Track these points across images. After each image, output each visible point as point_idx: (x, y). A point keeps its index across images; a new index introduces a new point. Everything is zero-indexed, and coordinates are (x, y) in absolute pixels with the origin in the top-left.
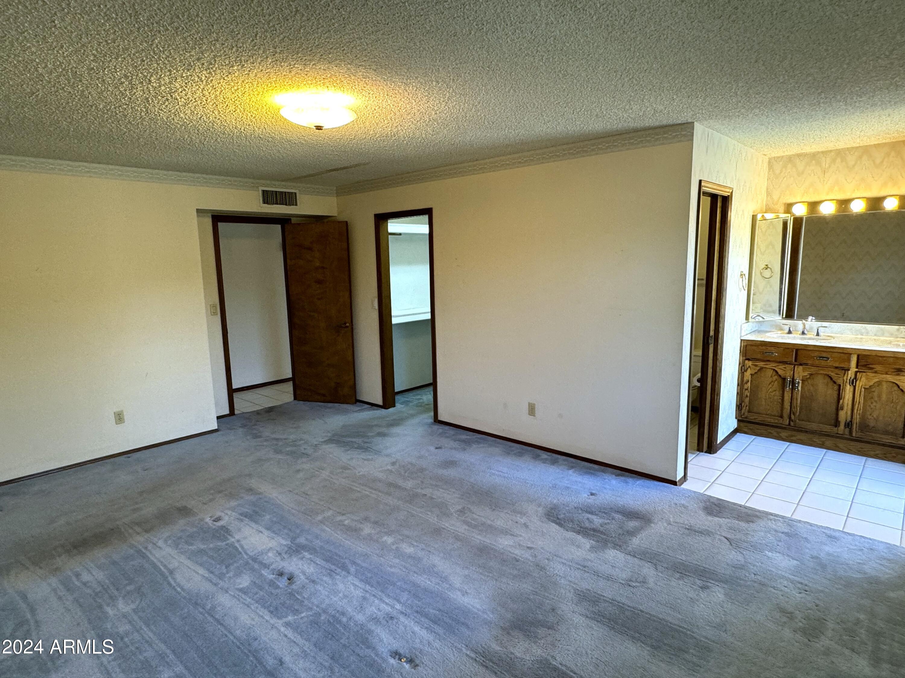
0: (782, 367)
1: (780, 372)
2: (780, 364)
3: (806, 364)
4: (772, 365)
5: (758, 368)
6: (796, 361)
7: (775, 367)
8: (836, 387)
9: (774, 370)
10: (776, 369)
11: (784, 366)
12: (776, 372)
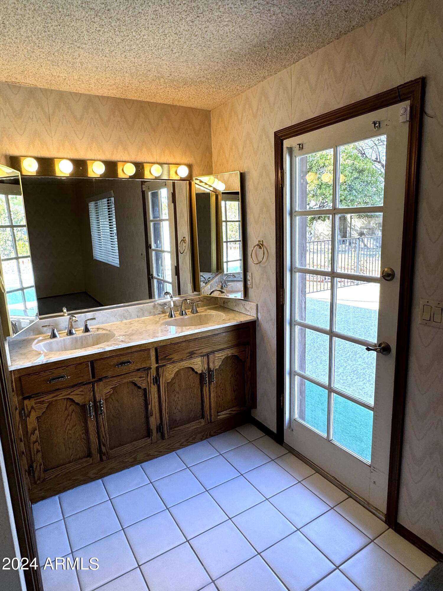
0: (78, 391)
1: (77, 399)
2: (75, 389)
3: (106, 377)
4: (64, 395)
5: (46, 405)
6: (93, 377)
7: (69, 394)
8: (141, 393)
9: (68, 399)
10: (71, 397)
11: (81, 389)
12: (72, 400)
